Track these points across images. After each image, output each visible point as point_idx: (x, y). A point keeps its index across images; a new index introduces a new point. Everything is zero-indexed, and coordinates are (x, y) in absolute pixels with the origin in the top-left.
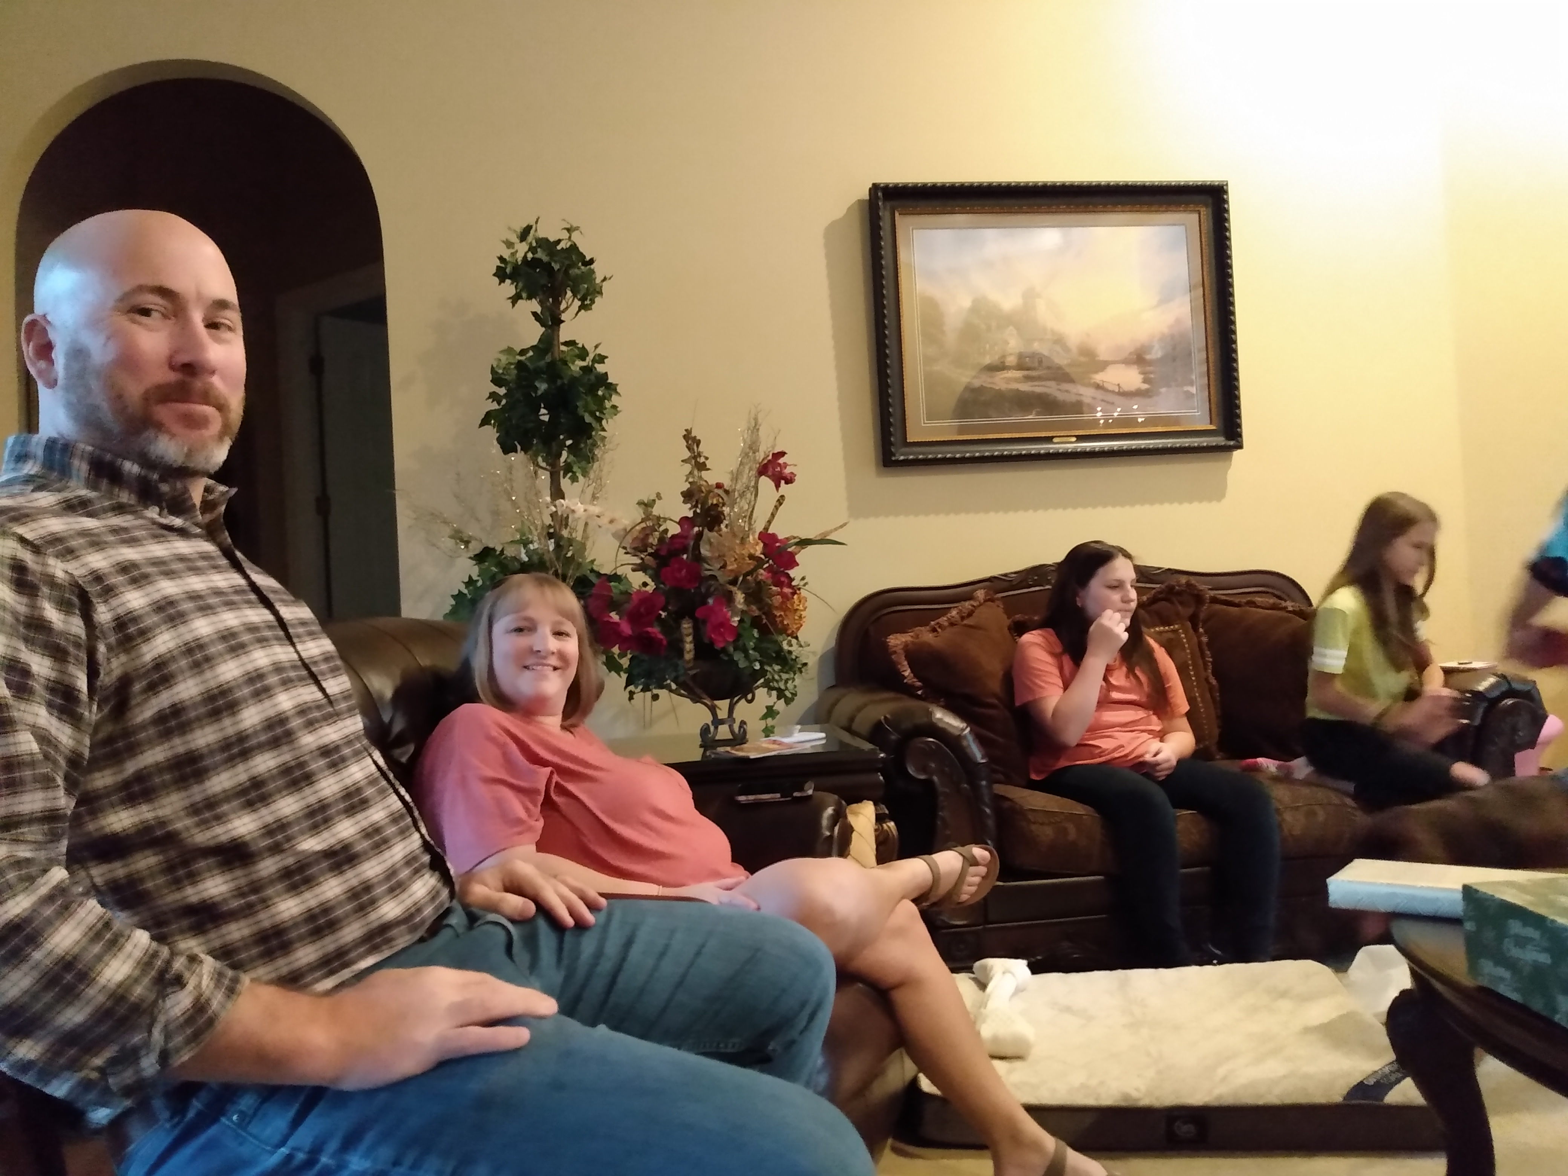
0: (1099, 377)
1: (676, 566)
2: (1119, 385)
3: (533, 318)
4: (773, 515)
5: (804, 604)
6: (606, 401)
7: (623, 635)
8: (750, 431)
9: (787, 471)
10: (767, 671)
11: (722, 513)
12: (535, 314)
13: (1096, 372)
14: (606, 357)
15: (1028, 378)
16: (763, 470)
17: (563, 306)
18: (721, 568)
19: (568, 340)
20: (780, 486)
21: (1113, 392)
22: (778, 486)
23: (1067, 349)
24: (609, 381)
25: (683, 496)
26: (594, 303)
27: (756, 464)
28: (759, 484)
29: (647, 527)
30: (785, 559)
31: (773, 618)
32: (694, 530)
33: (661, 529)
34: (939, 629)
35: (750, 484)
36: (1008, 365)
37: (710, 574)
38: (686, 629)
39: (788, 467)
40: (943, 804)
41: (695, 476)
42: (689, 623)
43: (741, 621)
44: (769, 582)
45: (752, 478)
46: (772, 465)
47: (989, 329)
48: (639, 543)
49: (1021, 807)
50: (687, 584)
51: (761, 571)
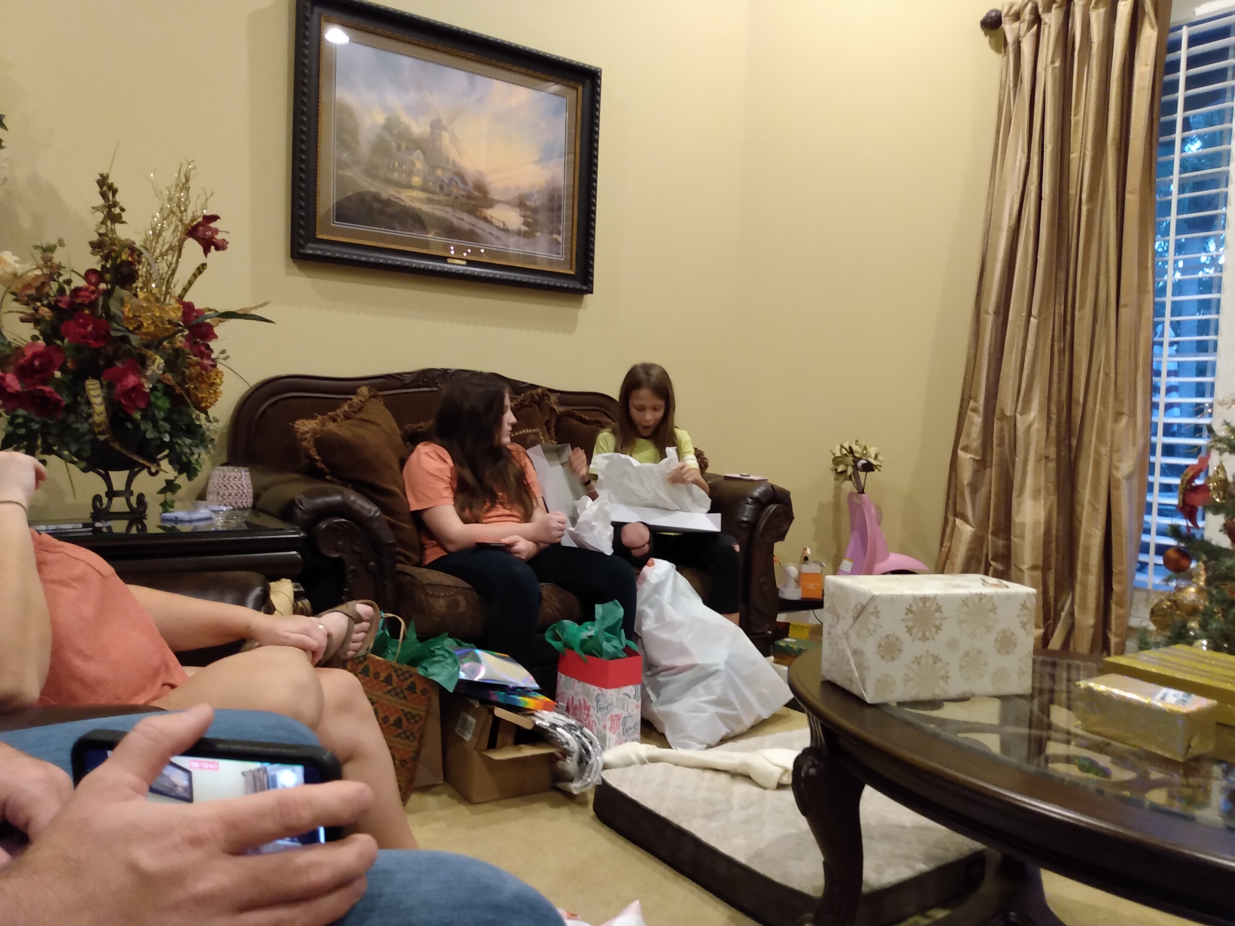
0: (490, 213)
1: (81, 320)
2: (504, 223)
4: (190, 283)
5: (221, 378)
7: (9, 390)
8: (179, 188)
9: (219, 237)
10: (177, 443)
11: (136, 272)
13: (486, 207)
15: (430, 201)
16: (192, 232)
18: (135, 329)
20: (210, 251)
21: (499, 228)
22: (206, 251)
23: (465, 183)
25: (92, 247)
27: (183, 224)
28: (184, 245)
29: (44, 274)
30: (204, 330)
31: (187, 391)
32: (103, 286)
33: (61, 279)
34: (339, 420)
35: (173, 245)
36: (413, 184)
37: (120, 334)
38: (92, 389)
39: (220, 233)
40: (351, 581)
41: (107, 226)
42: (95, 384)
43: (154, 389)
44: (187, 350)
45: (176, 239)
46: (201, 228)
47: (399, 148)
48: (32, 292)
49: (421, 581)
50: (92, 342)
51: (181, 339)
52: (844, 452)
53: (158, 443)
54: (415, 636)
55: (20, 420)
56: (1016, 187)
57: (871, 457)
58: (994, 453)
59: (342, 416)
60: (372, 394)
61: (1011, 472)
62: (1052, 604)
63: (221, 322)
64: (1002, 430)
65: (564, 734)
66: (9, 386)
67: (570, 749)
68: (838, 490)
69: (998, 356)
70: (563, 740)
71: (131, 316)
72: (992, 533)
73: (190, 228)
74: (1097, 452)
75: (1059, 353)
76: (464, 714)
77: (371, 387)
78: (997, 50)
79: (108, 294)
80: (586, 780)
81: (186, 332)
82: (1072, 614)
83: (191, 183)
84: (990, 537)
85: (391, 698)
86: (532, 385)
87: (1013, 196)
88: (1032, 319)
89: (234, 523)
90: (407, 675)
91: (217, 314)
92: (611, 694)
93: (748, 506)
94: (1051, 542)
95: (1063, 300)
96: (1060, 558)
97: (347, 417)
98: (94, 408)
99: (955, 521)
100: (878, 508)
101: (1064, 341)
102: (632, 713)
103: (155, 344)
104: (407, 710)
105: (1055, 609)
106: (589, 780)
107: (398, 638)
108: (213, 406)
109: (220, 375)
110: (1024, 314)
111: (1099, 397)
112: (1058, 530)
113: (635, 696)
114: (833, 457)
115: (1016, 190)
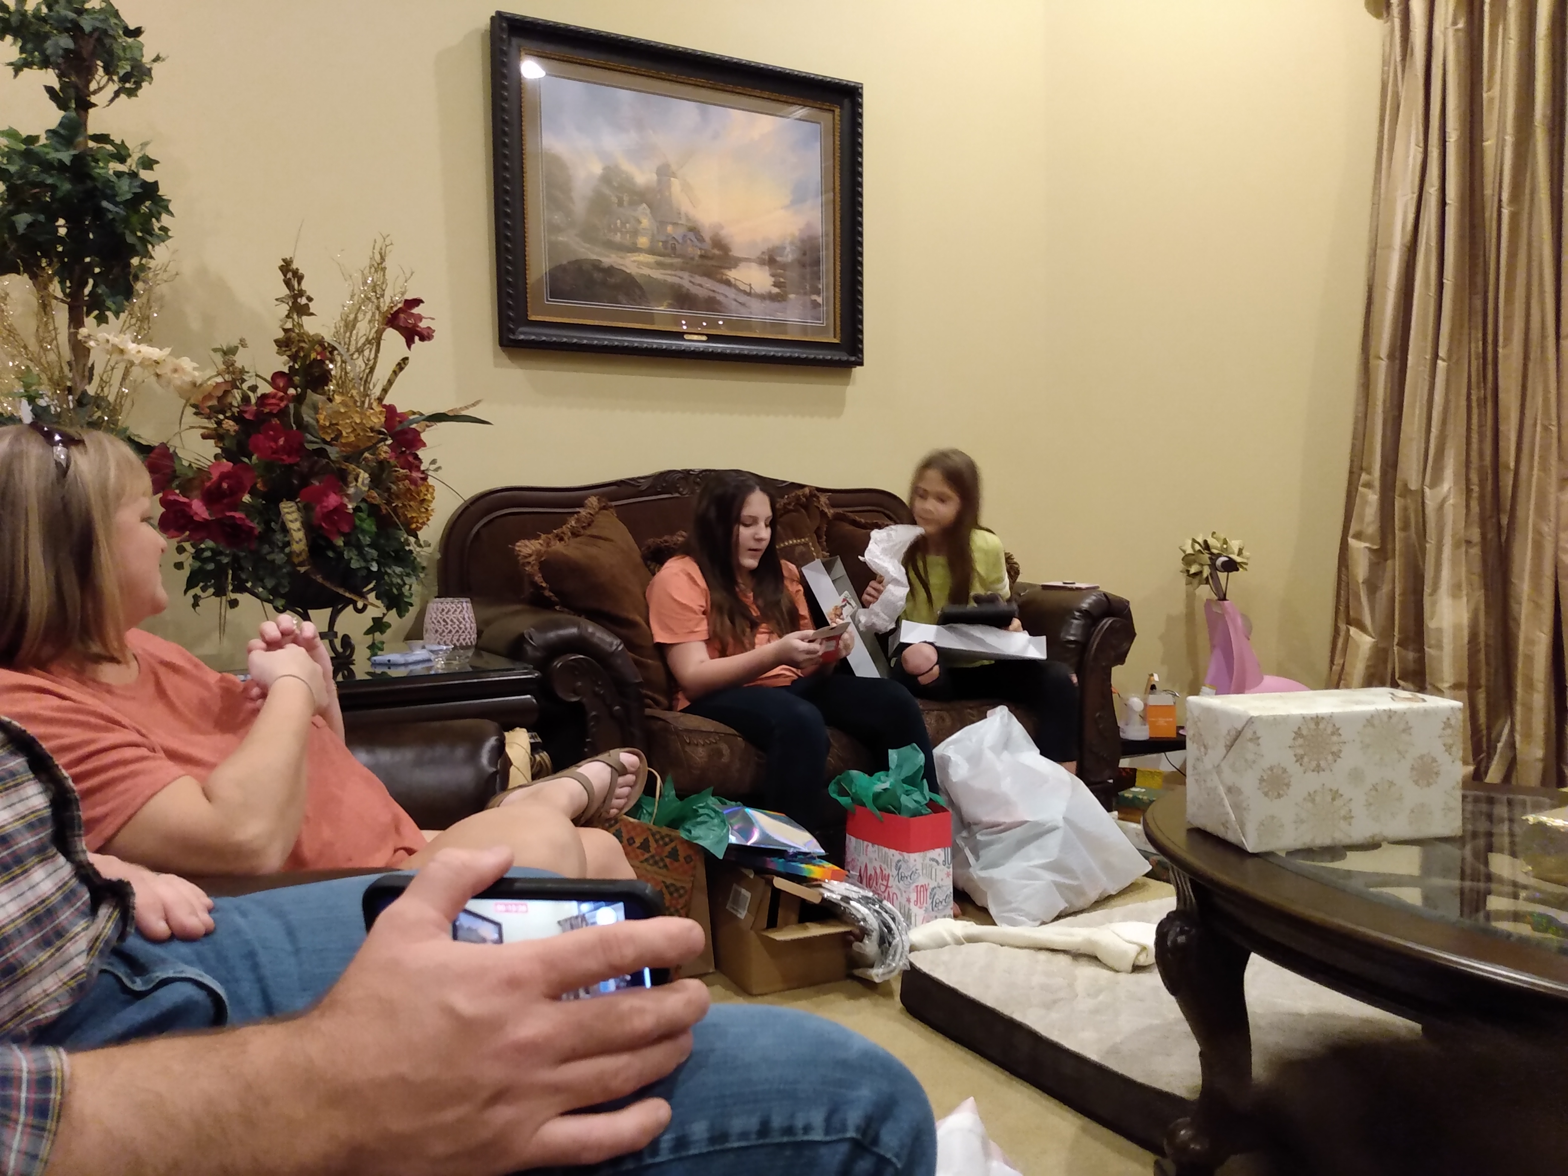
0: (732, 274)
1: (271, 433)
2: (750, 285)
3: (47, 96)
4: (390, 382)
5: (432, 494)
6: (154, 220)
7: (196, 518)
8: (373, 270)
9: (423, 324)
10: (386, 573)
11: (329, 371)
12: (50, 90)
13: (729, 268)
14: (157, 162)
15: (660, 265)
16: (393, 320)
17: (93, 86)
18: (332, 439)
19: (98, 133)
20: (414, 342)
21: (745, 292)
22: (409, 342)
23: (701, 240)
24: (159, 193)
26: (141, 87)
27: (380, 312)
28: (383, 337)
29: (226, 382)
30: (410, 436)
31: (395, 509)
32: (292, 391)
33: (245, 386)
34: (566, 538)
35: (370, 337)
36: (639, 246)
37: (315, 446)
38: (288, 513)
39: (424, 320)
40: (594, 730)
41: (293, 320)
42: (291, 507)
43: (357, 509)
44: (393, 461)
45: (374, 330)
46: (402, 316)
47: (620, 203)
48: (214, 402)
49: (676, 728)
50: (285, 457)
51: (385, 448)
52: (1197, 547)
53: (364, 573)
54: (673, 792)
55: (208, 554)
56: (1409, 191)
57: (1233, 553)
58: (1397, 540)
59: (569, 534)
60: (604, 504)
61: (1421, 563)
62: (1484, 732)
63: (428, 426)
64: (1405, 509)
65: (860, 910)
66: (196, 514)
67: (868, 926)
68: (1191, 598)
69: (1397, 414)
70: (859, 916)
71: (328, 424)
72: (1398, 644)
73: (390, 316)
74: (1538, 532)
75: (1479, 405)
76: (735, 886)
77: (600, 497)
78: (1378, 15)
79: (299, 400)
80: (889, 965)
81: (389, 442)
82: (1511, 745)
83: (387, 264)
84: (1396, 648)
85: (649, 868)
86: (793, 484)
87: (1406, 206)
88: (1439, 362)
89: (456, 665)
90: (667, 840)
91: (423, 417)
92: (915, 859)
93: (1076, 622)
94: (1479, 651)
95: (1480, 335)
96: (1492, 671)
97: (575, 534)
98: (292, 536)
99: (1348, 630)
100: (1245, 617)
101: (1485, 390)
102: (941, 883)
103: (354, 456)
104: (669, 881)
105: (1489, 740)
106: (894, 965)
107: (654, 796)
108: (425, 527)
109: (431, 490)
110: (1428, 357)
111: (1536, 458)
112: (1486, 635)
113: (944, 861)
114: (1183, 555)
115: (1410, 196)
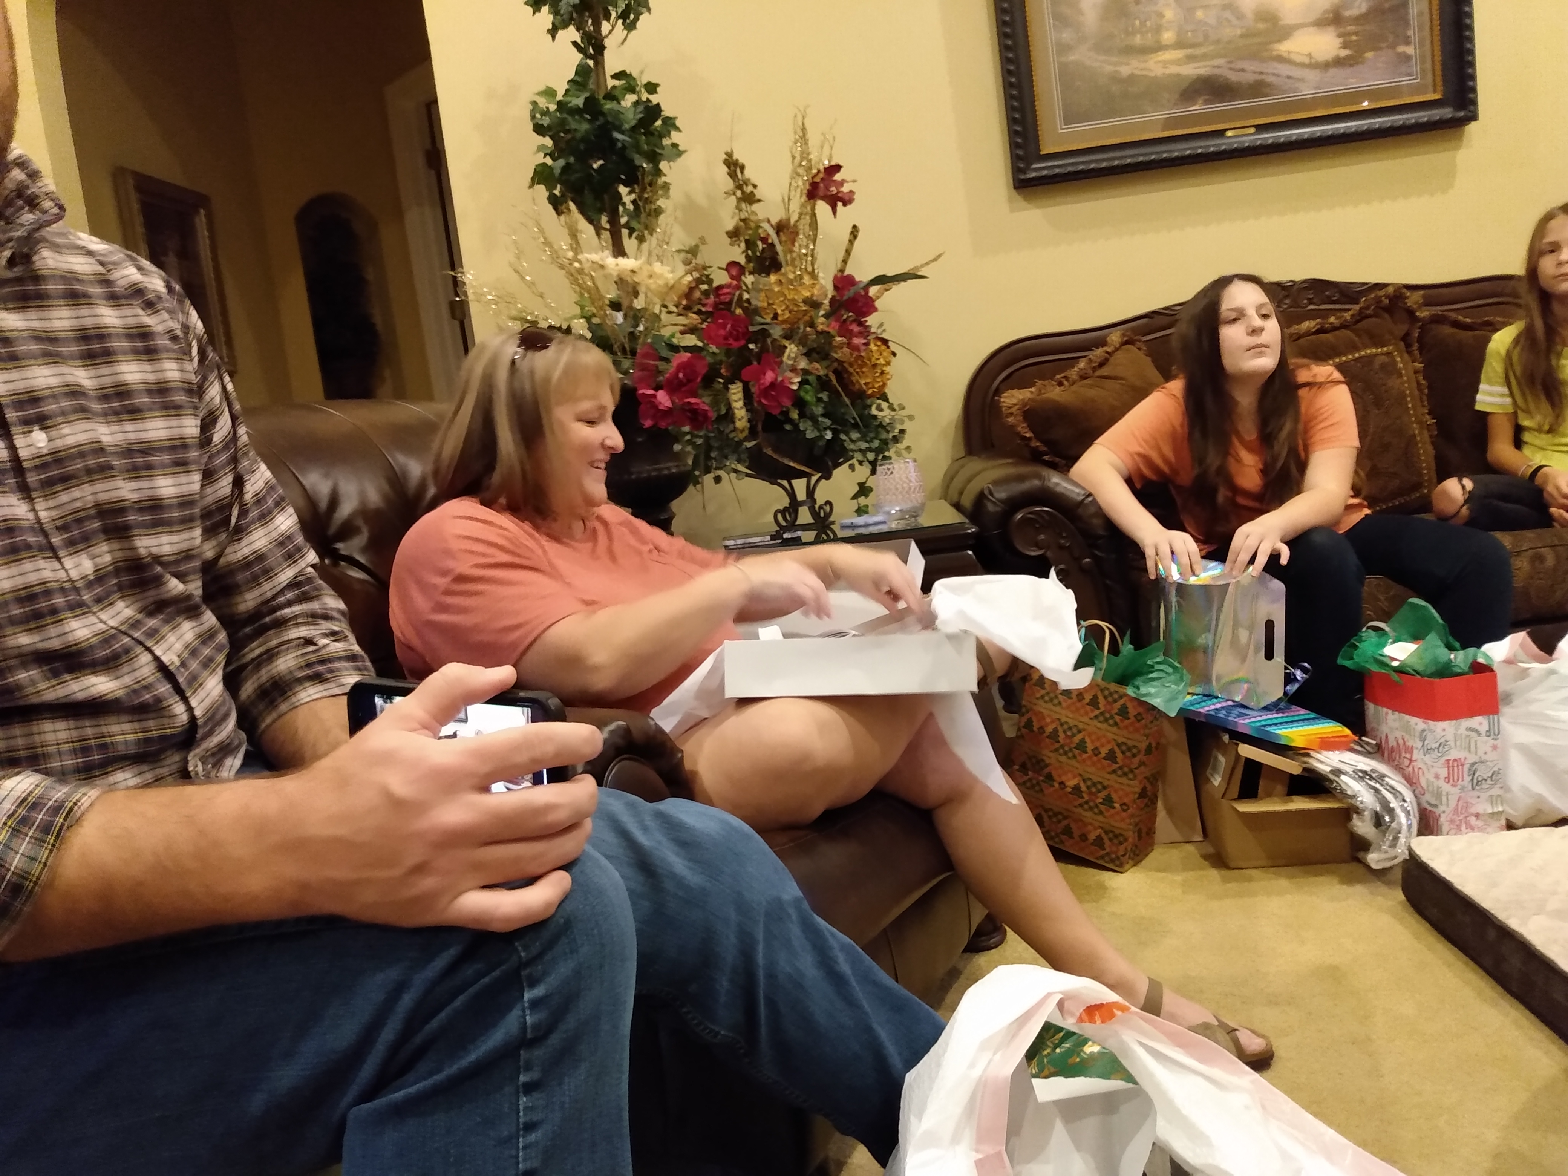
0: (1284, 47)
1: (720, 321)
2: (1310, 55)
3: (575, 50)
4: (848, 252)
6: (663, 140)
7: (661, 407)
9: (845, 189)
10: (842, 439)
12: (576, 44)
13: (1279, 41)
14: (661, 85)
15: (1190, 59)
16: (813, 191)
17: (605, 30)
18: (772, 319)
19: (617, 71)
20: (837, 209)
21: (1302, 65)
22: (834, 209)
23: (1240, 16)
24: (664, 114)
25: (733, 237)
27: (806, 183)
29: (693, 279)
30: (860, 304)
34: (1068, 382)
36: (1163, 43)
37: (758, 328)
38: (734, 394)
39: (845, 185)
41: (742, 211)
42: (738, 388)
43: (803, 383)
44: (833, 332)
46: (822, 185)
50: (732, 342)
51: (821, 319)
53: (823, 442)
54: (1129, 647)
59: (1074, 377)
60: (1127, 340)
66: (660, 403)
67: (1360, 804)
70: (1350, 793)
71: (767, 305)
73: (809, 188)
76: (1214, 750)
77: (1125, 333)
83: (808, 135)
85: (1100, 725)
86: (1377, 285)
90: (1116, 696)
92: (1444, 729)
97: (1081, 377)
98: (735, 414)
102: (1484, 758)
104: (1120, 740)
107: (1103, 650)
113: (1489, 732)
